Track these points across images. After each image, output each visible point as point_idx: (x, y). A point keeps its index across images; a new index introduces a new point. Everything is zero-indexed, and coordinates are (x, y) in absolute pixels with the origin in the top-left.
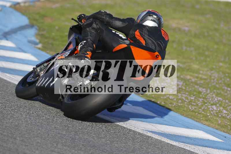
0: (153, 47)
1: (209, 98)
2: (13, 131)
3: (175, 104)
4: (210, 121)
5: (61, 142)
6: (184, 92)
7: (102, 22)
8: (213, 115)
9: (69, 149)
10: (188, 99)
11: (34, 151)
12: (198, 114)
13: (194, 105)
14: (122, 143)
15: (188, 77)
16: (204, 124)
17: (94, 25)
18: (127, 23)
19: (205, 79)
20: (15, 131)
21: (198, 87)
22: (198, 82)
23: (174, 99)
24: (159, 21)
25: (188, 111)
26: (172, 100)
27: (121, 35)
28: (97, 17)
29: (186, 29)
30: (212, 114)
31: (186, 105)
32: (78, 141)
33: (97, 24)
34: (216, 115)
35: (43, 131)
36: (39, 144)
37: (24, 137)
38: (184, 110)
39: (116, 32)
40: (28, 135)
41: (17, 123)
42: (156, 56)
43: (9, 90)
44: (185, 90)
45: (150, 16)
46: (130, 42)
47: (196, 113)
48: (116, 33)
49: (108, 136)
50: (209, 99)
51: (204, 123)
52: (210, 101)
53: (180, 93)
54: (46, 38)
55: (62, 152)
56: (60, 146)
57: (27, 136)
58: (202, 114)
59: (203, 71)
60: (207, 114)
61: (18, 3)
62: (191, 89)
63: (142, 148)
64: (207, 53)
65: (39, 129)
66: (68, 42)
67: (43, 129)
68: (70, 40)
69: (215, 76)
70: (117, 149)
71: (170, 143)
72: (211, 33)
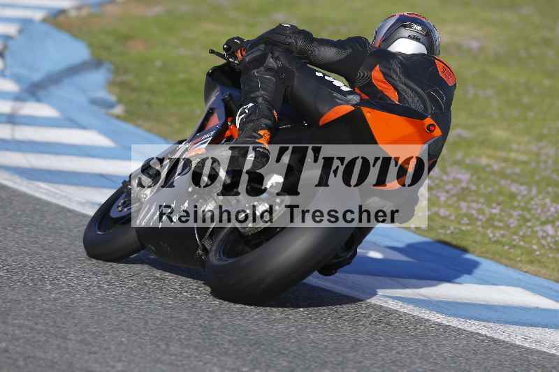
0: (419, 107)
1: (535, 207)
2: (58, 319)
3: (452, 228)
4: (540, 262)
5: (177, 338)
6: (475, 198)
7: (288, 51)
8: (547, 247)
9: (196, 354)
10: (484, 214)
11: (112, 363)
12: (510, 248)
13: (500, 228)
14: (327, 331)
15: (484, 161)
16: (526, 272)
17: (271, 62)
18: (350, 51)
19: (524, 163)
20: (63, 320)
21: (509, 182)
22: (509, 171)
23: (450, 215)
24: (428, 38)
25: (486, 241)
26: (445, 218)
27: (339, 83)
28: (274, 40)
29: (475, 45)
30: (544, 246)
31: (480, 229)
32: (220, 333)
33: (276, 59)
34: (554, 247)
35: (132, 314)
36: (123, 348)
37: (88, 332)
38: (475, 242)
39: (324, 75)
40: (95, 326)
41: (68, 301)
42: (428, 128)
43: (48, 223)
44: (476, 192)
45: (405, 26)
46: (361, 99)
47: (504, 246)
48: (326, 77)
49: (291, 317)
50: (536, 209)
51: (525, 270)
52: (539, 215)
53: (465, 200)
54: (133, 90)
55: (181, 361)
56: (174, 348)
57: (94, 330)
58: (520, 247)
59: (519, 144)
60: (531, 247)
61: (62, 12)
62: (489, 189)
63: (376, 340)
64: (526, 100)
65: (123, 312)
66: (206, 109)
67: (131, 309)
68: (210, 102)
69: (547, 155)
70: (316, 345)
71: (444, 322)
72: (534, 51)
